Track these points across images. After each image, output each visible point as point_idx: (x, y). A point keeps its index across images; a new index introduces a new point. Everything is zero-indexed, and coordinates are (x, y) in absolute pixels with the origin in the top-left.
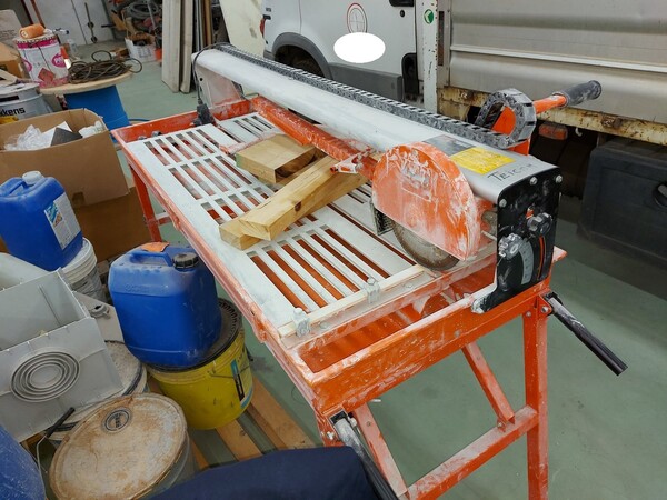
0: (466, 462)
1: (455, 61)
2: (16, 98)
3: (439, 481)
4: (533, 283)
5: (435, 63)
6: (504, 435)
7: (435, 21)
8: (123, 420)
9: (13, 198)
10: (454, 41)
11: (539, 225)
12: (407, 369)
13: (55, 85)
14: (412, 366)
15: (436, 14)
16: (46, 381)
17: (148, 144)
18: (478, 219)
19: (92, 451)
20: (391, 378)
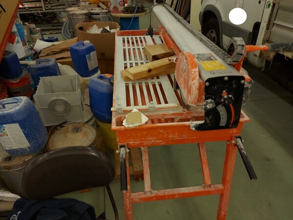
0: (181, 192)
1: (275, 28)
2: (98, 14)
3: (167, 194)
4: (227, 127)
5: (265, 28)
6: (204, 190)
7: (271, 7)
8: (79, 130)
9: (77, 48)
10: (277, 18)
11: (225, 99)
12: (158, 141)
13: (117, 13)
14: (160, 141)
15: (272, 4)
16: (60, 108)
17: (124, 39)
18: (198, 89)
19: (65, 136)
20: (149, 142)
